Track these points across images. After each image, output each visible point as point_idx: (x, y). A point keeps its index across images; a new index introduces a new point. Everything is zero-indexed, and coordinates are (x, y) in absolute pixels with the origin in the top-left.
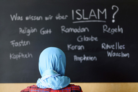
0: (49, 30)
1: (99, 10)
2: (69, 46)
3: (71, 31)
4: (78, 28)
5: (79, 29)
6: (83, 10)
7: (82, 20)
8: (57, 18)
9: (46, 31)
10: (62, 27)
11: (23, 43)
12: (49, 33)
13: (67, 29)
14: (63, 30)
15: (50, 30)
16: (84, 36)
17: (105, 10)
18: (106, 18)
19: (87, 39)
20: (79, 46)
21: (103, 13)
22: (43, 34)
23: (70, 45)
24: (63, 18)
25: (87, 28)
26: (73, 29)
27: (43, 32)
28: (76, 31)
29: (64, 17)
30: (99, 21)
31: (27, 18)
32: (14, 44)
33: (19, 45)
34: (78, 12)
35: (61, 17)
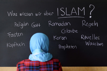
5: (63, 23)
6: (66, 8)
8: (45, 14)
28: (60, 25)
33: (14, 36)
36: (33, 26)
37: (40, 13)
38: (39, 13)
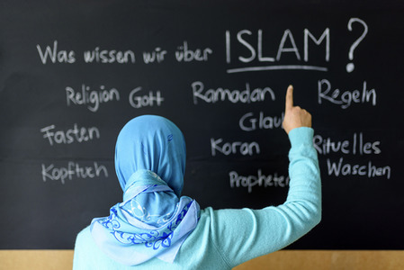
0: (155, 95)
1: (306, 32)
2: (214, 145)
3: (223, 97)
4: (242, 89)
5: (247, 92)
6: (260, 33)
7: (256, 62)
8: (179, 57)
9: (145, 97)
10: (194, 85)
11: (79, 134)
12: (155, 102)
13: (211, 91)
14: (196, 94)
15: (158, 94)
16: (261, 115)
17: (327, 32)
18: (327, 58)
19: (268, 123)
20: (245, 145)
21: (318, 43)
22: (139, 105)
23: (219, 141)
24: (196, 56)
25: (269, 89)
26: (227, 92)
27: (139, 99)
28: (236, 97)
29: (202, 55)
30: (305, 67)
31: (88, 58)
32: (52, 137)
33: (67, 139)
34: (244, 37)
35: (191, 52)
36: (136, 102)
37: (160, 52)
38: (157, 52)
